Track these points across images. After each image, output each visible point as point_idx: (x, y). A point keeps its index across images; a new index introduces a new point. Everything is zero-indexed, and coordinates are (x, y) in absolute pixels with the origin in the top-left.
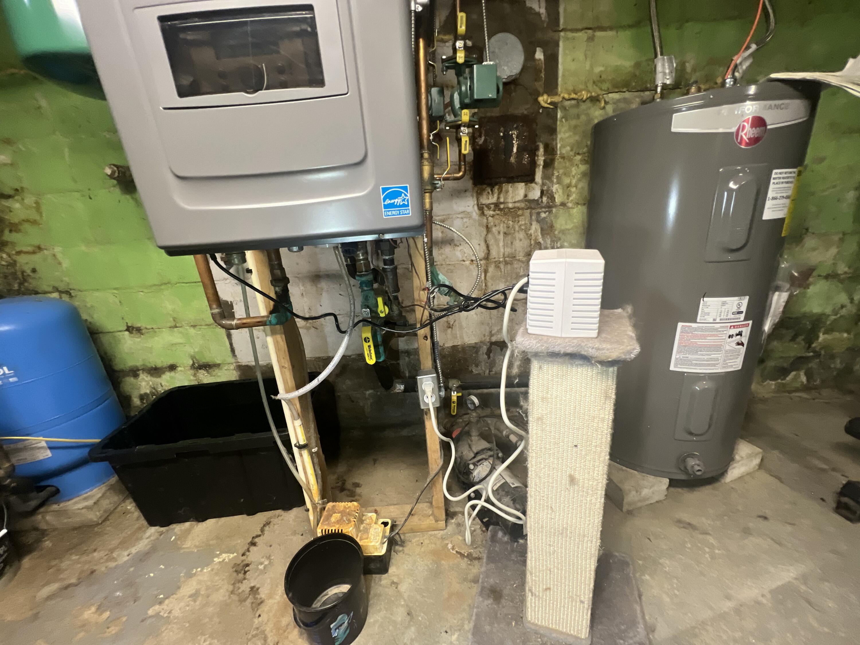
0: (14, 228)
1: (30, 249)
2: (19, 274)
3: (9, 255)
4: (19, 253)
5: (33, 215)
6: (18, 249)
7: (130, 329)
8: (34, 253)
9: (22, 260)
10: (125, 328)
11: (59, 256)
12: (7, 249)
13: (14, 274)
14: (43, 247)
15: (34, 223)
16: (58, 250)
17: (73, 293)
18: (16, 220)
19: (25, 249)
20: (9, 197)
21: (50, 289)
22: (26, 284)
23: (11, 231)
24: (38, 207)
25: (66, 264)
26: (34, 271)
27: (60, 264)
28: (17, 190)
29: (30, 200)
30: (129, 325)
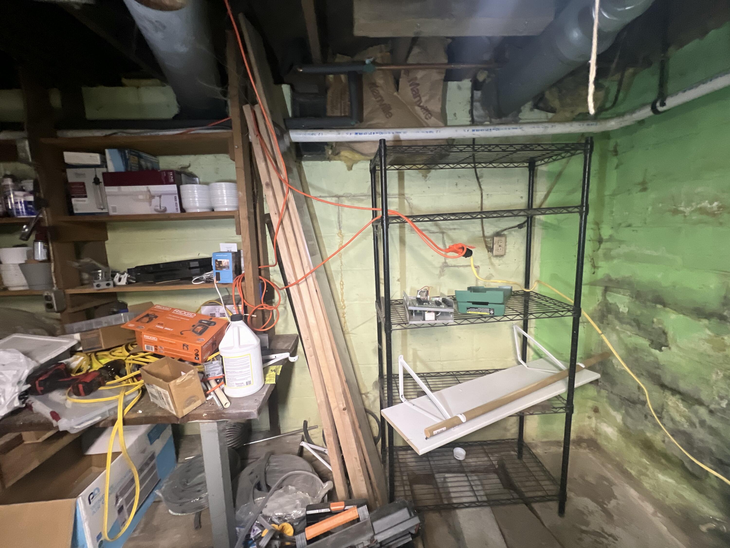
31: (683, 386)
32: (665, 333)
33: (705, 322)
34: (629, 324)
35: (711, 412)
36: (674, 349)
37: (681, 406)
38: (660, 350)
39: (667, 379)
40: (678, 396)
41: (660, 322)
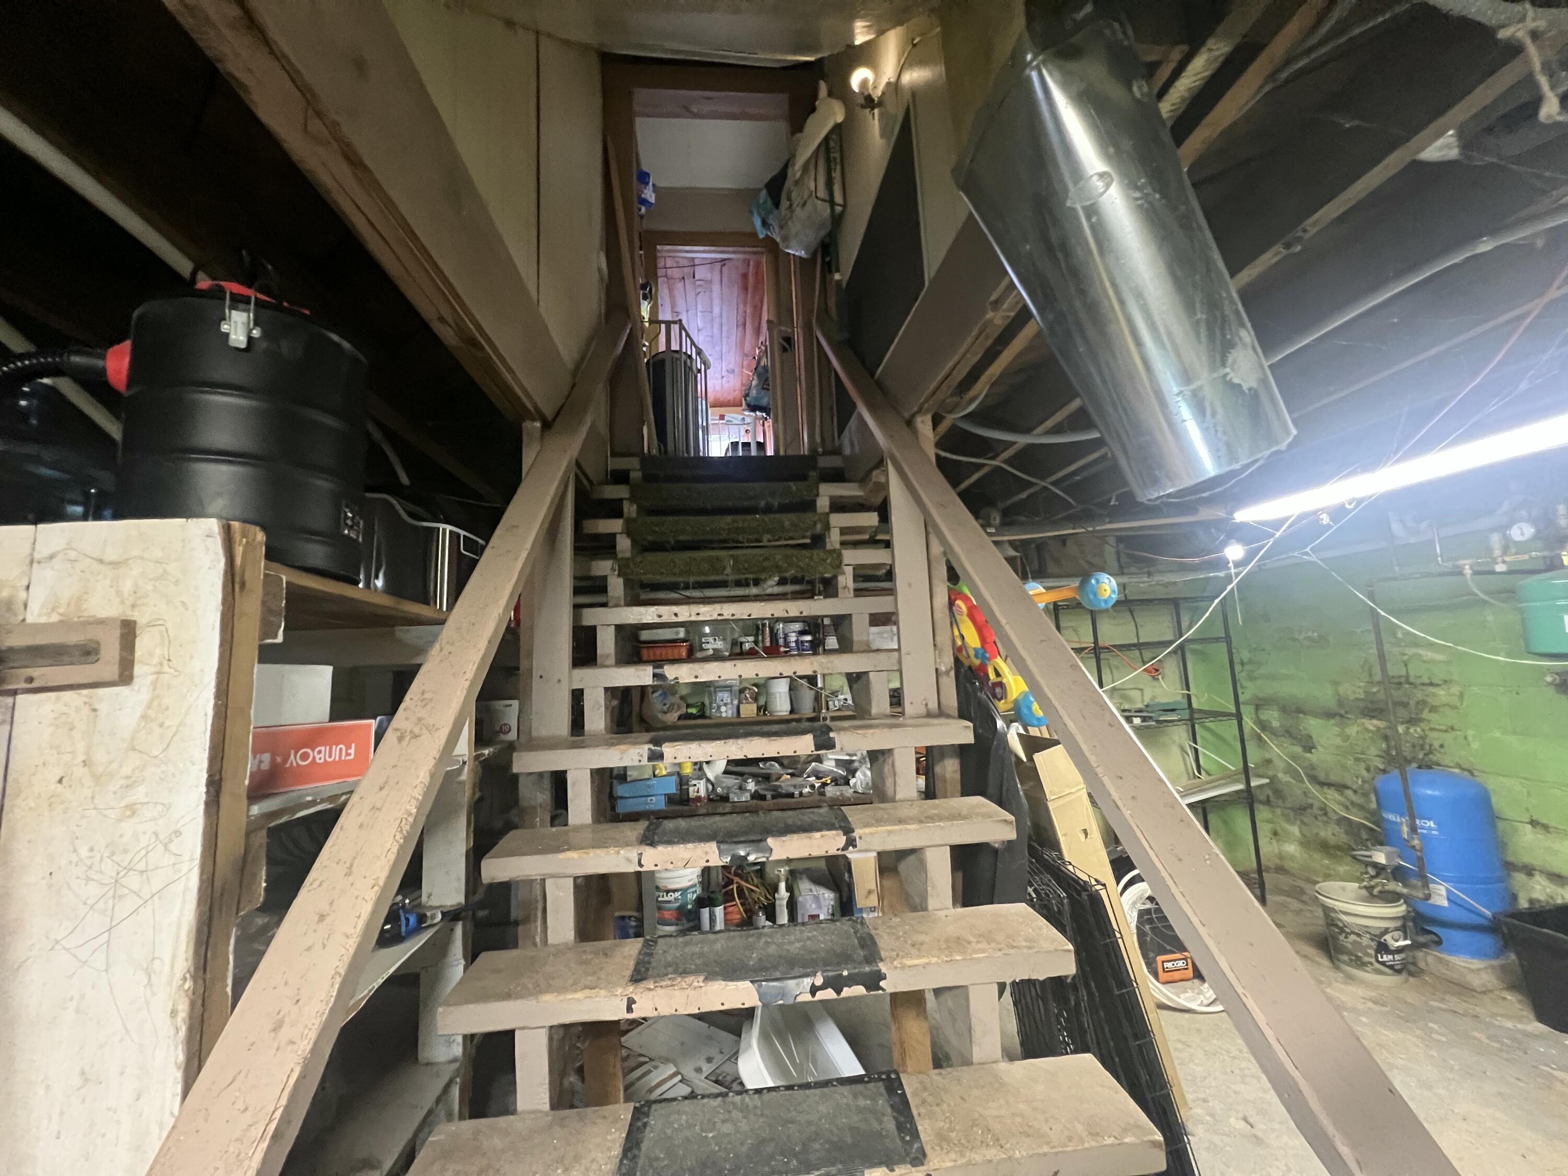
0: (1433, 709)
1: (1443, 728)
2: (1427, 747)
3: (1423, 730)
4: (1432, 729)
5: (1455, 701)
6: (1432, 726)
7: (1534, 823)
8: (1446, 731)
9: (1432, 735)
10: (1528, 820)
11: (1470, 738)
12: (1423, 725)
13: (1422, 747)
14: (1456, 727)
15: (1454, 708)
16: (1470, 733)
17: (1476, 773)
18: (1435, 702)
19: (1437, 727)
20: (1438, 685)
21: (1452, 764)
22: (1431, 756)
23: (1430, 711)
24: (1461, 696)
25: (1475, 745)
26: (1442, 746)
27: (1469, 745)
28: (1446, 681)
29: (1455, 690)
30: (1534, 818)
31: (1333, 778)
32: (1310, 737)
33: (1332, 721)
34: (1283, 736)
35: (1355, 792)
36: (1319, 747)
37: (1337, 796)
38: (1311, 752)
39: (1322, 777)
40: (1333, 788)
41: (1305, 729)
